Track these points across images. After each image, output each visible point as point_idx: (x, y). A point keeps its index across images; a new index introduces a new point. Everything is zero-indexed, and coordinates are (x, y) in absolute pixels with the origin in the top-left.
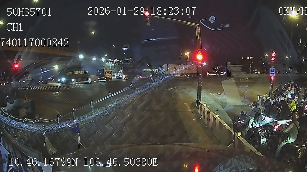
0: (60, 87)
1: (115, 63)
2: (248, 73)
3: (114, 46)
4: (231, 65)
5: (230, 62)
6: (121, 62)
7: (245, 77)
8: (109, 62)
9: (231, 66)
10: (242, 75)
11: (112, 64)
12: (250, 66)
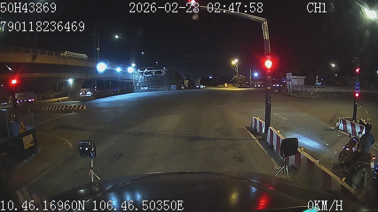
0: (75, 106)
1: (144, 74)
2: (314, 87)
3: (143, 53)
4: (292, 76)
5: (291, 73)
6: (153, 73)
7: (311, 92)
8: (137, 73)
9: (292, 78)
10: (306, 90)
11: (141, 76)
12: (317, 79)
